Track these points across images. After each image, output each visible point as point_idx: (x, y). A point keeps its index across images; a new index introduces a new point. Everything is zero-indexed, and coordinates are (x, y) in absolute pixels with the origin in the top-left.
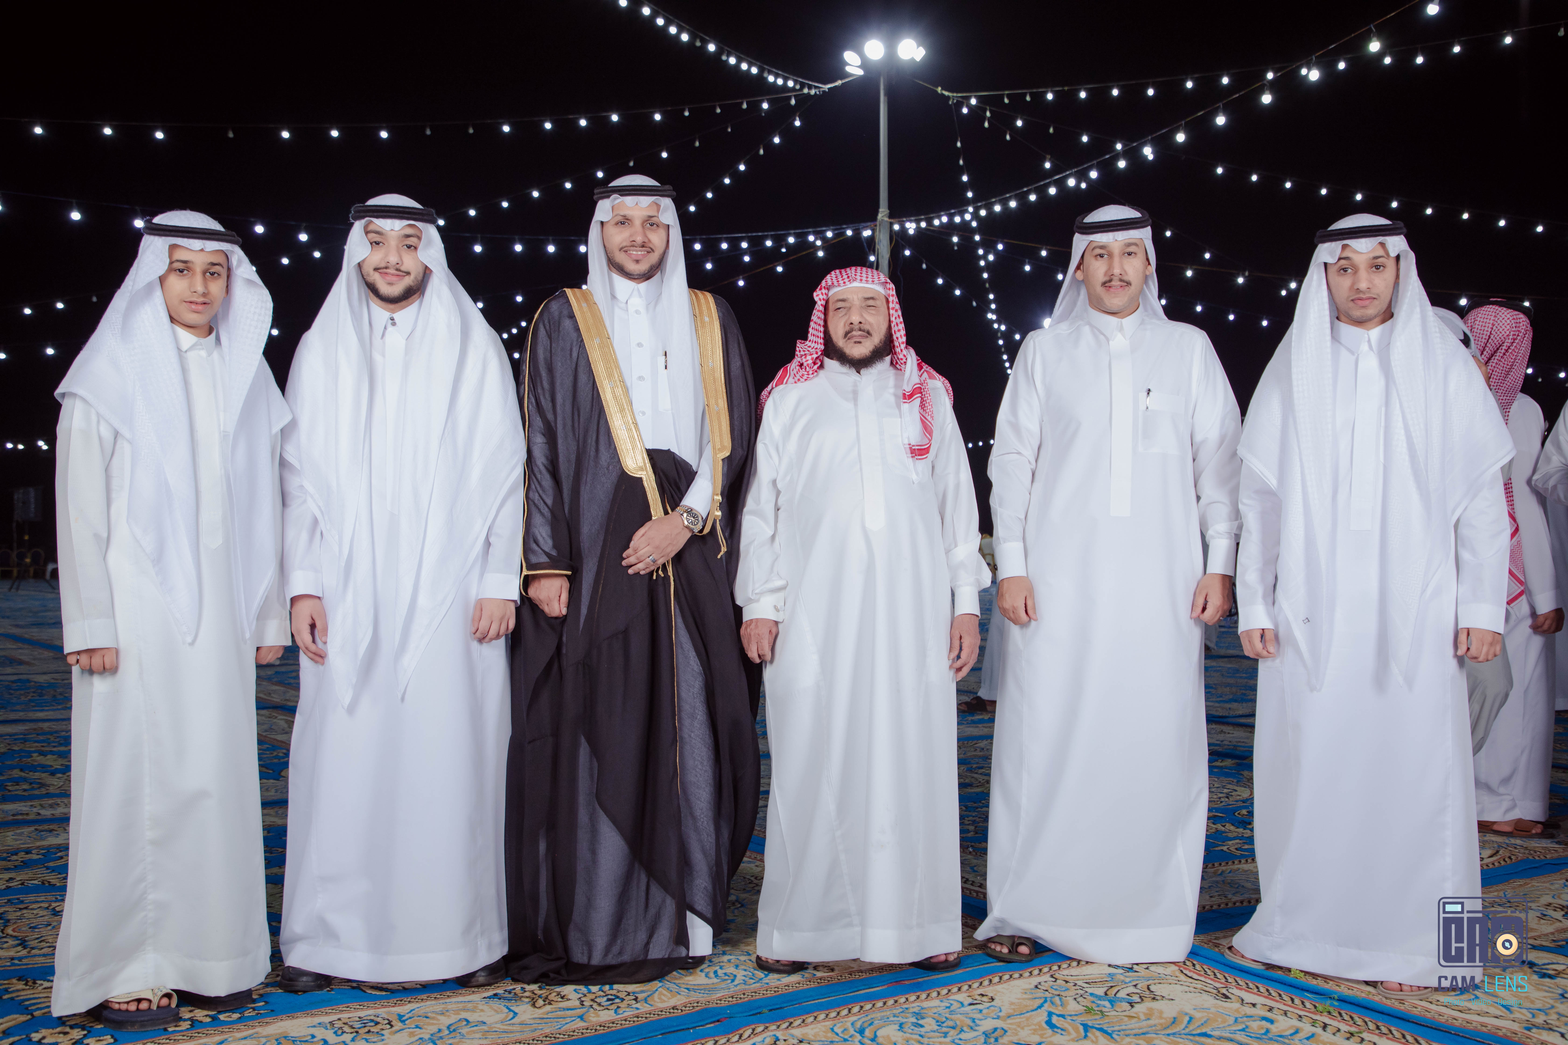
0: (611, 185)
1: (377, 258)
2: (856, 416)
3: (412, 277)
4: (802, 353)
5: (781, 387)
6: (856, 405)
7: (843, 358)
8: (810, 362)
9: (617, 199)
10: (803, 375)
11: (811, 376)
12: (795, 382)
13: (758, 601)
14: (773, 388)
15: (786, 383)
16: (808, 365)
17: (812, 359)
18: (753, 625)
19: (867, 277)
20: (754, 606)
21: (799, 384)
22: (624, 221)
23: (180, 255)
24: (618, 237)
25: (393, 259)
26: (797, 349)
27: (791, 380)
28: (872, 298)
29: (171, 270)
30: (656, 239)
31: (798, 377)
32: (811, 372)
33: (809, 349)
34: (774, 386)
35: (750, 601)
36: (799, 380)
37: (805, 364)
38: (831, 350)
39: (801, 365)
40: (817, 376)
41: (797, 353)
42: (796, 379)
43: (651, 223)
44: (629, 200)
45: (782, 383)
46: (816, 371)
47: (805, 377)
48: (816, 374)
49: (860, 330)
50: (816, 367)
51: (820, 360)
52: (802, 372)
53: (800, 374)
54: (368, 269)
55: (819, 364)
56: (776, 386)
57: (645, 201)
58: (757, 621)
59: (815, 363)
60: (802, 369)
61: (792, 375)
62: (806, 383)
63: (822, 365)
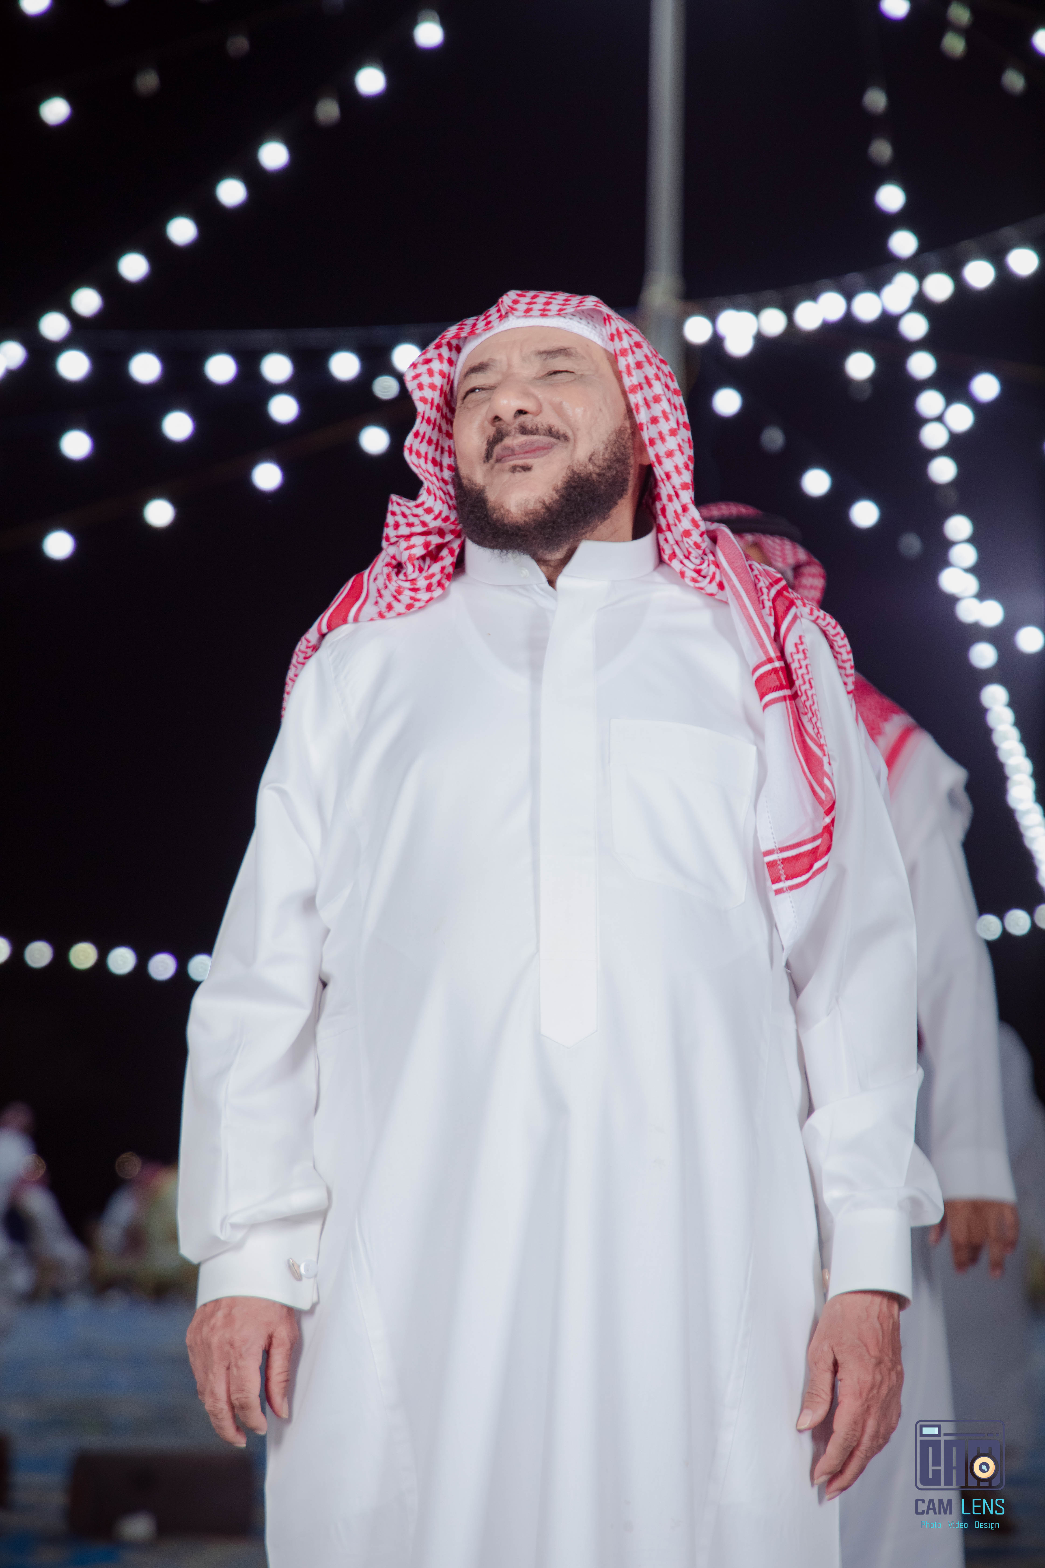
2: (536, 712)
4: (404, 530)
5: (343, 631)
6: (537, 678)
8: (419, 551)
10: (399, 591)
11: (424, 596)
12: (381, 616)
13: (238, 1246)
14: (323, 636)
15: (356, 619)
16: (410, 558)
17: (427, 547)
18: (220, 1314)
20: (227, 1260)
21: (391, 621)
26: (390, 519)
27: (370, 610)
28: (563, 352)
31: (388, 598)
32: (422, 583)
33: (424, 518)
34: (324, 629)
35: (216, 1246)
36: (389, 607)
39: (398, 566)
40: (442, 597)
41: (389, 531)
42: (383, 604)
45: (345, 621)
46: (440, 584)
48: (438, 592)
49: (524, 430)
50: (435, 568)
51: (452, 552)
52: (398, 581)
53: (392, 587)
55: (448, 560)
56: (330, 628)
58: (233, 1302)
59: (433, 555)
60: (397, 574)
61: (373, 594)
62: (415, 619)
63: (460, 566)
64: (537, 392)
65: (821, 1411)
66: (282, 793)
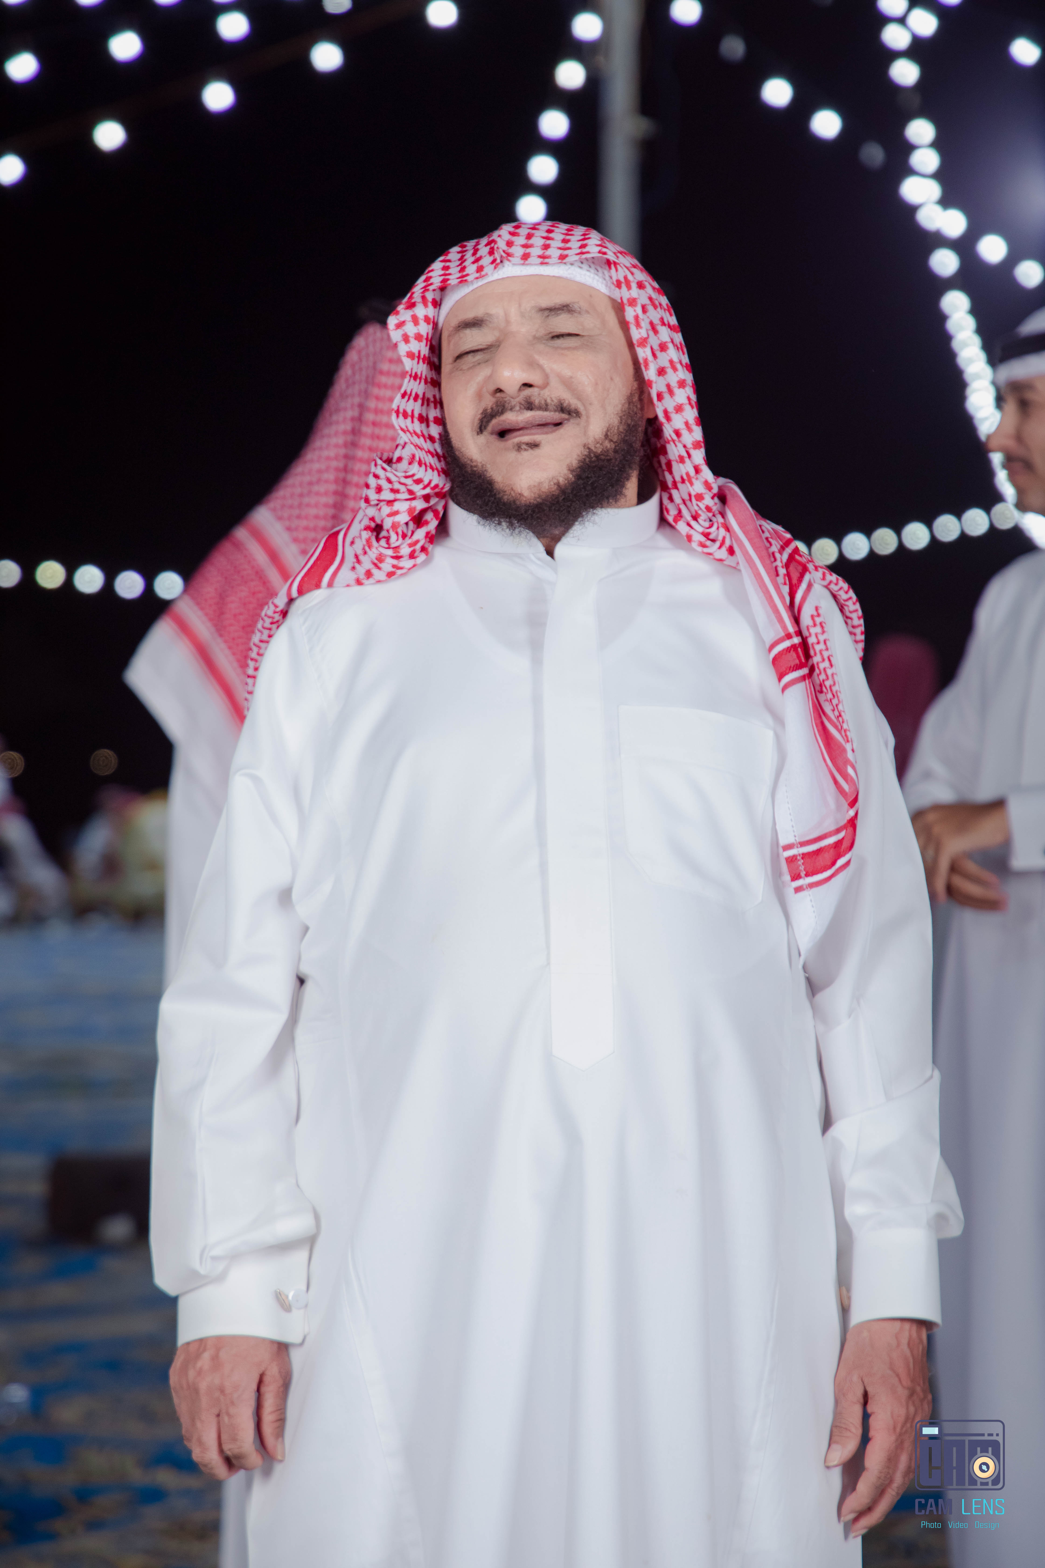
4: (387, 495)
5: (316, 596)
6: (537, 660)
8: (403, 518)
10: (380, 559)
11: (406, 563)
12: (359, 582)
13: (221, 1278)
14: (291, 600)
15: (330, 584)
16: (395, 526)
17: (411, 511)
18: (206, 1356)
20: (210, 1293)
21: (369, 588)
26: (372, 481)
27: (346, 575)
28: (566, 308)
31: (367, 564)
32: (405, 551)
34: (294, 593)
35: (197, 1280)
36: (369, 574)
37: (388, 524)
39: (377, 529)
40: (426, 563)
41: (370, 493)
42: (361, 570)
45: (318, 586)
46: (423, 549)
47: (387, 566)
48: (422, 557)
50: (420, 534)
51: (436, 513)
52: (379, 548)
53: (373, 554)
55: (433, 524)
56: (301, 592)
58: (220, 1342)
59: (418, 520)
60: (378, 539)
61: (350, 559)
62: (395, 585)
63: (443, 529)
64: (543, 361)
65: (851, 1446)
66: (256, 779)
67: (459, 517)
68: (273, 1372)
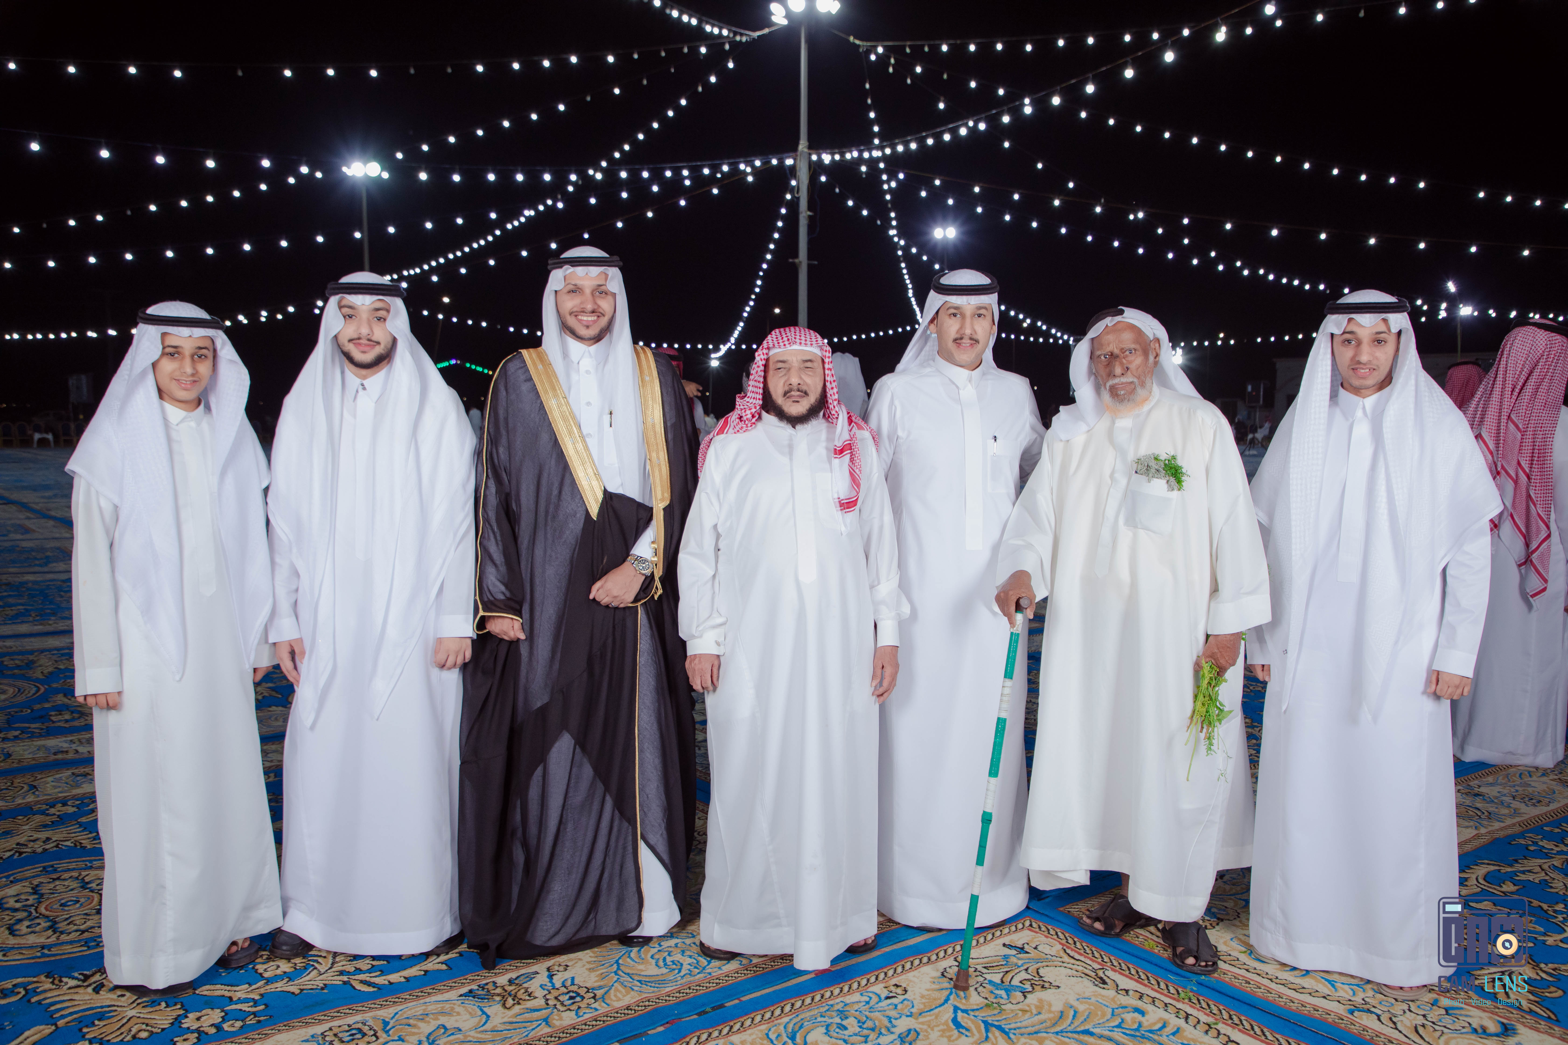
0: (562, 256)
1: (350, 331)
2: (792, 471)
3: (382, 346)
4: (742, 407)
5: (722, 436)
6: (791, 459)
7: (781, 414)
8: (750, 416)
9: (568, 270)
10: (742, 428)
11: (750, 428)
12: (735, 433)
13: (701, 637)
14: (714, 436)
15: (726, 434)
16: (747, 419)
17: (751, 413)
18: (697, 660)
19: (806, 340)
20: (696, 641)
21: (738, 435)
22: (575, 290)
23: (170, 341)
24: (570, 303)
25: (364, 331)
26: (737, 403)
27: (731, 430)
28: (810, 361)
29: (164, 354)
30: (605, 305)
31: (737, 427)
32: (749, 425)
33: (748, 404)
35: (693, 637)
36: (738, 431)
37: (745, 418)
38: (769, 405)
39: (740, 418)
40: (755, 427)
41: (737, 406)
42: (736, 430)
43: (600, 291)
44: (580, 270)
45: (723, 433)
46: (754, 424)
47: (744, 429)
48: (754, 426)
49: (798, 390)
50: (754, 420)
51: (758, 414)
52: (742, 424)
53: (740, 426)
54: (343, 340)
55: (757, 416)
56: (717, 434)
57: (594, 271)
58: (701, 656)
59: (753, 416)
60: (741, 421)
61: (732, 426)
62: (745, 434)
63: (760, 418)
64: (803, 376)
66: (707, 493)
67: (764, 414)
68: (716, 663)
